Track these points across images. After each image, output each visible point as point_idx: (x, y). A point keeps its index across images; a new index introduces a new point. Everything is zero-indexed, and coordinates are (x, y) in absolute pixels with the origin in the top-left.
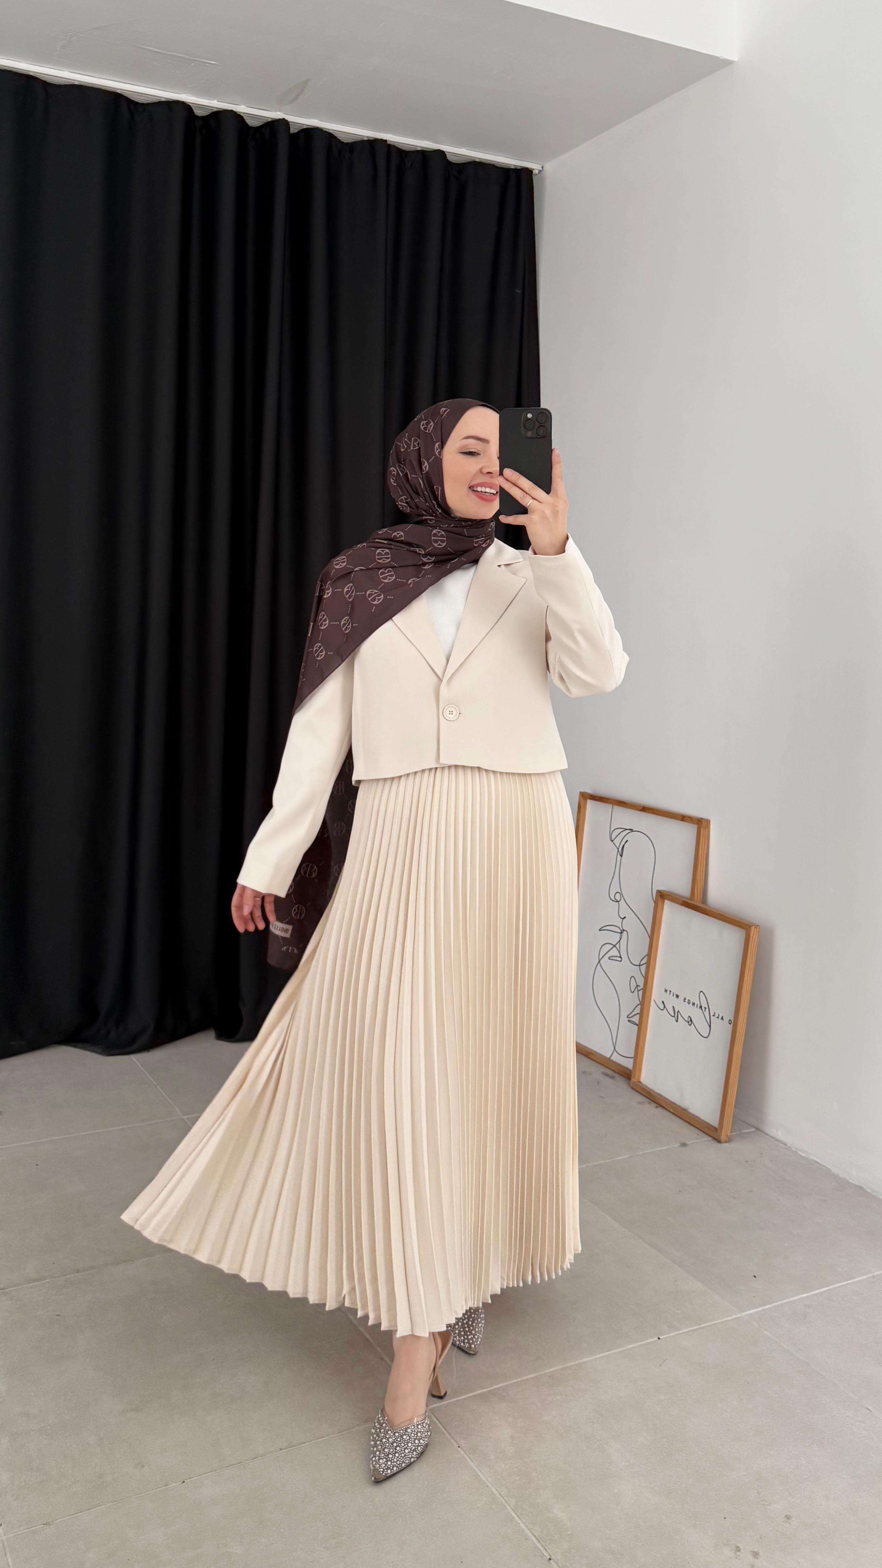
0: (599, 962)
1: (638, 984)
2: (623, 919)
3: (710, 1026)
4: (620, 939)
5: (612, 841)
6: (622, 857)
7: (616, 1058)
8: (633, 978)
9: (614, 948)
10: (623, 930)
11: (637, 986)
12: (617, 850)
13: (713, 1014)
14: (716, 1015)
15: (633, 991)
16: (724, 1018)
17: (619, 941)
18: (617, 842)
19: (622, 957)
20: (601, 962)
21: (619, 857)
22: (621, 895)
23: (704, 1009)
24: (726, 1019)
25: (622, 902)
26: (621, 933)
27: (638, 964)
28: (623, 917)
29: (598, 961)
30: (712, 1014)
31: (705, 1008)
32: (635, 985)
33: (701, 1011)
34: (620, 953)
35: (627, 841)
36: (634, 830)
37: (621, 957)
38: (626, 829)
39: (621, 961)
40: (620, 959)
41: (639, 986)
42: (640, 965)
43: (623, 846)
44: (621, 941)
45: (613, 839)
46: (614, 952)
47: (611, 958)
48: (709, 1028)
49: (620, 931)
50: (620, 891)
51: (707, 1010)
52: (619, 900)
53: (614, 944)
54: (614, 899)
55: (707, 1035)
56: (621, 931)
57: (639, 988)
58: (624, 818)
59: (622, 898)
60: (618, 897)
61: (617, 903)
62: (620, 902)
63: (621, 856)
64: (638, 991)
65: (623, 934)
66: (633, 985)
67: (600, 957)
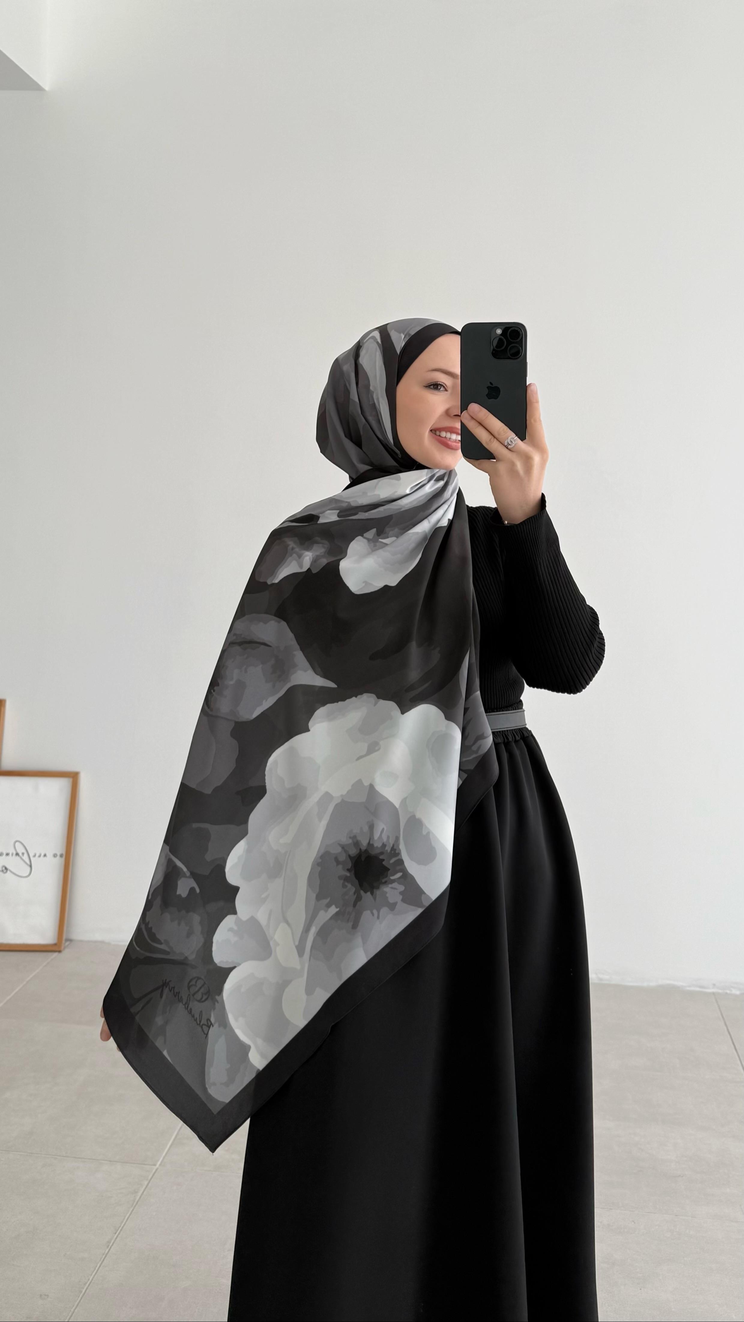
3: (31, 866)
13: (33, 854)
14: (37, 855)
16: (47, 855)
23: (20, 854)
24: (50, 855)
30: (31, 855)
31: (23, 854)
33: (17, 858)
48: (29, 868)
51: (26, 855)
55: (27, 874)
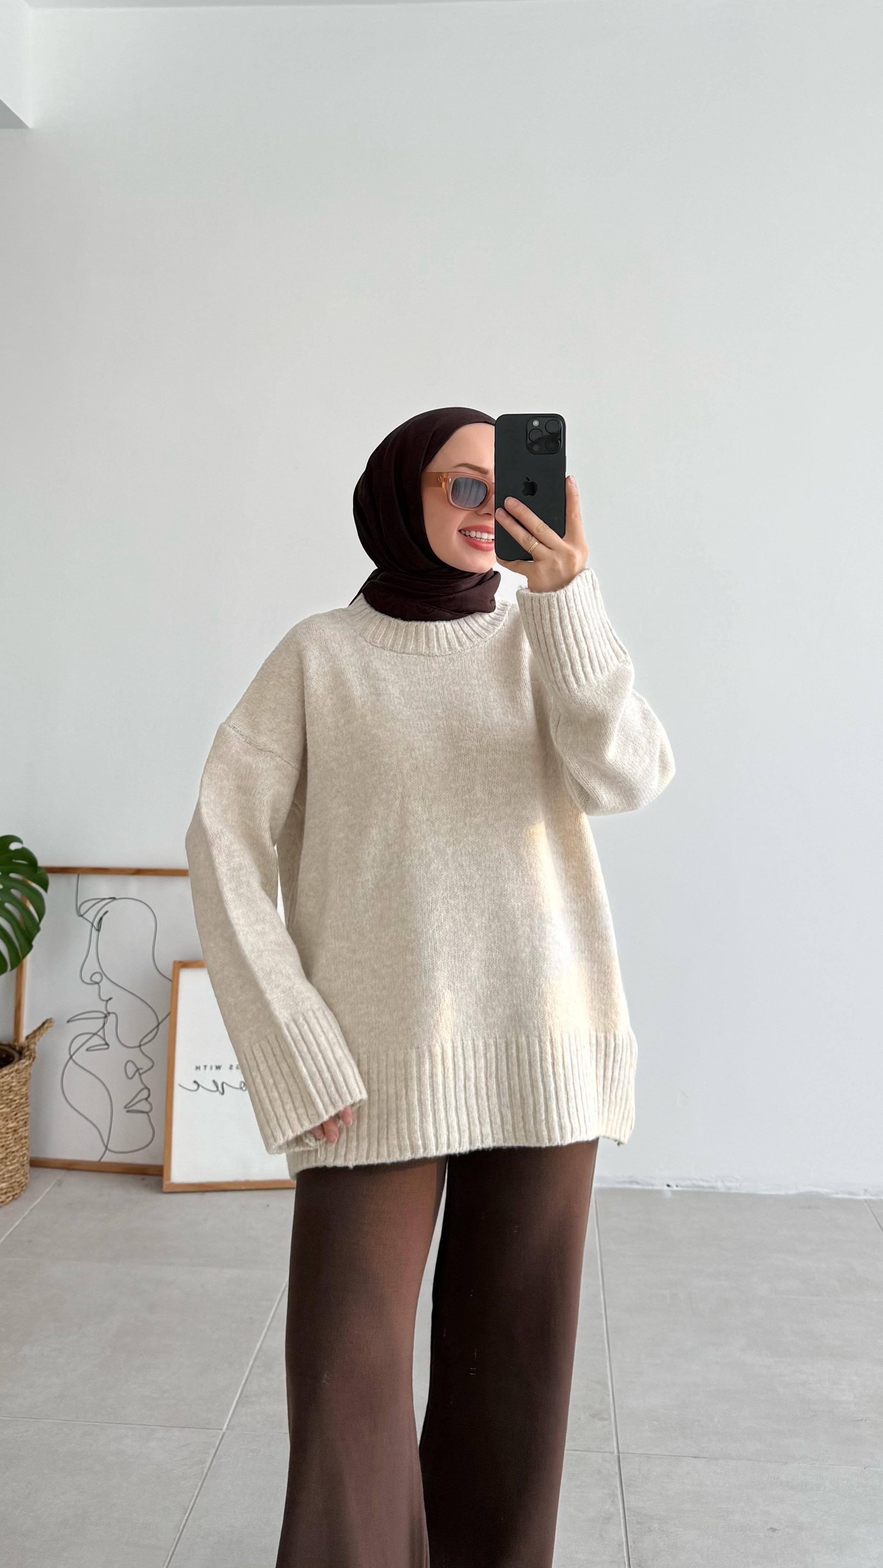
0: (71, 1057)
1: (139, 1067)
2: (107, 1001)
4: (104, 1024)
5: (82, 916)
6: (101, 932)
7: (109, 1158)
8: (129, 1064)
9: (95, 1037)
10: (109, 1013)
11: (138, 1070)
12: (90, 925)
15: (130, 1076)
17: (103, 1027)
18: (90, 916)
19: (109, 1043)
20: (74, 1057)
21: (95, 933)
22: (102, 974)
25: (105, 983)
26: (106, 1017)
27: (138, 1044)
28: (107, 998)
29: (68, 1057)
32: (135, 1069)
34: (104, 1039)
35: (106, 912)
36: (117, 897)
37: (107, 1044)
38: (104, 899)
39: (108, 1048)
40: (106, 1047)
41: (141, 1069)
42: (140, 1046)
43: (101, 919)
44: (105, 1027)
45: (82, 913)
46: (96, 1041)
47: (91, 1049)
49: (103, 1015)
50: (99, 971)
52: (98, 981)
53: (94, 1032)
54: (89, 982)
56: (105, 1014)
57: (141, 1071)
58: (102, 887)
59: (104, 976)
60: (97, 978)
61: (96, 986)
62: (100, 984)
63: (99, 930)
64: (140, 1074)
65: (109, 1018)
66: (131, 1069)
67: (72, 1053)
